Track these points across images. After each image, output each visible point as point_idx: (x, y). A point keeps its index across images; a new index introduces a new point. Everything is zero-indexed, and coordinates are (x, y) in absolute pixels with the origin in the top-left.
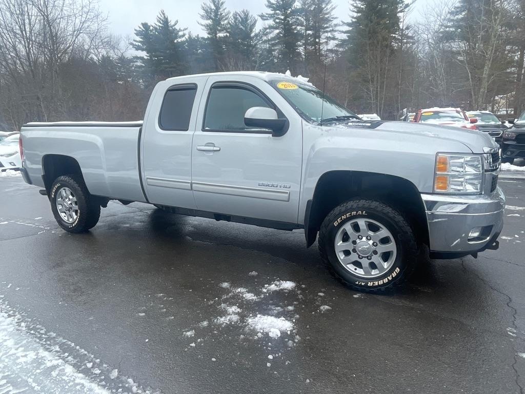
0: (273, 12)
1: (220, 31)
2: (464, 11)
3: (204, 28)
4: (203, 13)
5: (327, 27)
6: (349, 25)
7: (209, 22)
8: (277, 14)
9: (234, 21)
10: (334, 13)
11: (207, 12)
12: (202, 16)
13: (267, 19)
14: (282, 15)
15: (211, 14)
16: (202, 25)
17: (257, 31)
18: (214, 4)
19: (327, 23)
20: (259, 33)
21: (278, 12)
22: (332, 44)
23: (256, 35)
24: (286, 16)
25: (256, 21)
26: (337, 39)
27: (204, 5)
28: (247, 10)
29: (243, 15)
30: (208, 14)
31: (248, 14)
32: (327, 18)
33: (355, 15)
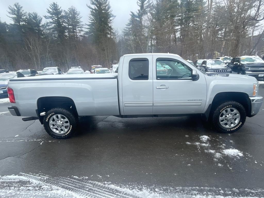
0: (51, 15)
1: (22, 21)
2: (131, 25)
3: (12, 19)
4: (10, 11)
5: (79, 25)
6: (88, 25)
7: (14, 16)
8: (53, 16)
9: (29, 17)
10: (81, 20)
11: (12, 10)
12: (9, 13)
13: (48, 19)
14: (56, 17)
15: (15, 12)
16: (10, 17)
17: (43, 24)
18: (16, 7)
19: (78, 24)
20: (44, 24)
21: (54, 16)
22: (82, 33)
23: (43, 26)
24: (58, 18)
25: (42, 19)
26: (84, 31)
27: (10, 7)
28: (36, 13)
29: (34, 15)
30: (13, 12)
31: (37, 15)
32: (78, 21)
33: (91, 21)
